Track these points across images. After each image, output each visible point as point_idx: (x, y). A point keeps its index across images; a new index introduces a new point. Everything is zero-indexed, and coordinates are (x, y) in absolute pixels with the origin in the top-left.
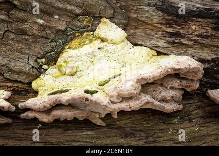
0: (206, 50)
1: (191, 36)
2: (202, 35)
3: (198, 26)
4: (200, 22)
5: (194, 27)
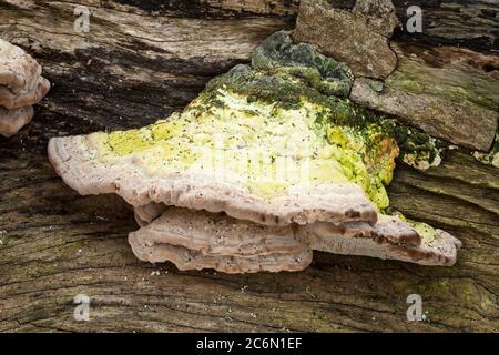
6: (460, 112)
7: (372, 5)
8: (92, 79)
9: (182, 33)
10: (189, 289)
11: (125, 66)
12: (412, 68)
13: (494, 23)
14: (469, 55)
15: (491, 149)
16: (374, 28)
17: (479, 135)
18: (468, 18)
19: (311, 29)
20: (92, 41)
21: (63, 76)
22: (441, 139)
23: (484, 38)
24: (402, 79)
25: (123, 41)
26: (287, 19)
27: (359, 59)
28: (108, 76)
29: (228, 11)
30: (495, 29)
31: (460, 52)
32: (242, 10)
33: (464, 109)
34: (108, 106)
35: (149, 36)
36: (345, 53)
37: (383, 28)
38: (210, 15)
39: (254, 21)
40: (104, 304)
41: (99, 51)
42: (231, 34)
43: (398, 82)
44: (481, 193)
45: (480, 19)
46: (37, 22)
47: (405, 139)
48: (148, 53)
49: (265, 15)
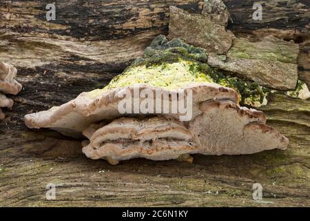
0: (28, 54)
1: (4, 30)
2: (20, 27)
3: (15, 14)
4: (18, 7)
5: (8, 16)
6: (275, 67)
7: (213, 7)
8: (47, 82)
9: (100, 50)
10: (124, 177)
11: (68, 72)
12: (242, 44)
13: (286, 9)
14: (275, 32)
15: (296, 87)
16: (216, 21)
17: (288, 80)
18: (270, 8)
19: (178, 29)
20: (45, 61)
21: (30, 83)
22: (265, 86)
23: (281, 19)
24: (237, 52)
25: (64, 57)
26: (163, 28)
27: (209, 44)
28: (58, 79)
29: (126, 30)
30: (287, 13)
31: (269, 32)
32: (136, 28)
33: (277, 64)
34: (59, 98)
35: (80, 52)
36: (201, 41)
37: (221, 20)
38: (116, 35)
39: (143, 34)
40: (71, 186)
41: (50, 66)
42: (130, 47)
43: (235, 54)
44: (294, 116)
45: (277, 8)
46: (11, 54)
47: (244, 89)
48: (81, 62)
49: (149, 29)
